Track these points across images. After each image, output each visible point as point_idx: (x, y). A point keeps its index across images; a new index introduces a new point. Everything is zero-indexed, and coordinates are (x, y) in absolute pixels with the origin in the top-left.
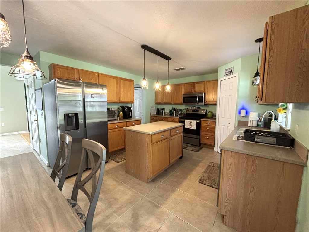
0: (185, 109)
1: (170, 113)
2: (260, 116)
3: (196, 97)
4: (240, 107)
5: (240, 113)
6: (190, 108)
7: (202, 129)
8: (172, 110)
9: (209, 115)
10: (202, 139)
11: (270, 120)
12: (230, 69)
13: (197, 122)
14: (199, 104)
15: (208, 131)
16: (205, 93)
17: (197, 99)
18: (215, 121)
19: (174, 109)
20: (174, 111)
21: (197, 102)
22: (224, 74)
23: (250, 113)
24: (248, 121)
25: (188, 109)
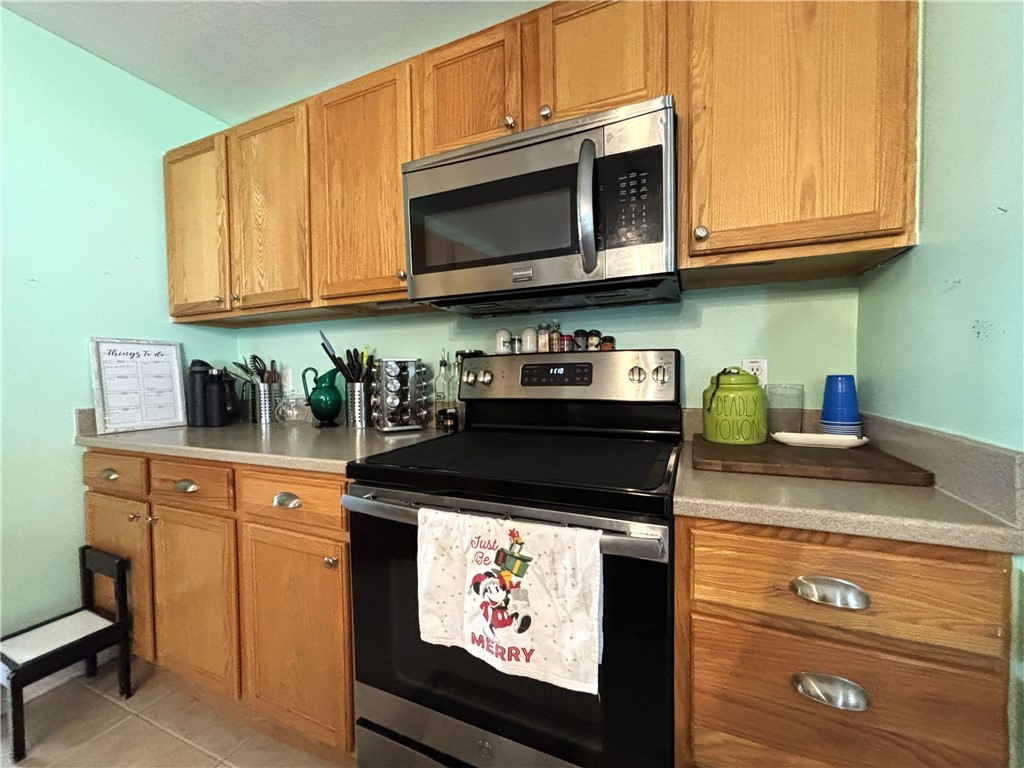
0: (453, 360)
1: (316, 403)
6: (503, 349)
19: (355, 368)
20: (350, 380)
25: (478, 354)
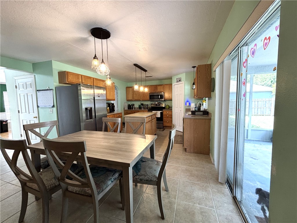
0: (150, 104)
1: (139, 107)
2: (196, 105)
3: (158, 95)
4: (186, 101)
5: (186, 104)
6: (154, 103)
7: (164, 116)
8: (140, 105)
9: (167, 107)
10: (164, 123)
11: (200, 107)
12: (179, 78)
13: (161, 112)
14: (161, 100)
15: (168, 117)
16: (164, 93)
17: (159, 97)
18: (172, 111)
19: (142, 104)
21: (159, 99)
22: (176, 81)
23: (191, 104)
24: (190, 109)
25: (152, 104)
